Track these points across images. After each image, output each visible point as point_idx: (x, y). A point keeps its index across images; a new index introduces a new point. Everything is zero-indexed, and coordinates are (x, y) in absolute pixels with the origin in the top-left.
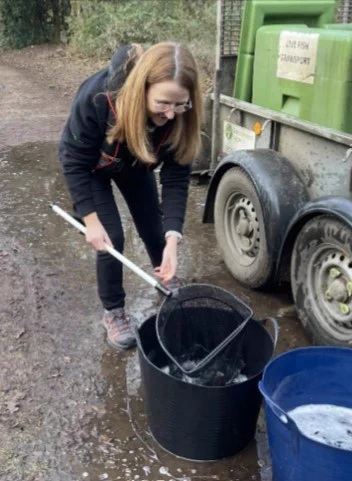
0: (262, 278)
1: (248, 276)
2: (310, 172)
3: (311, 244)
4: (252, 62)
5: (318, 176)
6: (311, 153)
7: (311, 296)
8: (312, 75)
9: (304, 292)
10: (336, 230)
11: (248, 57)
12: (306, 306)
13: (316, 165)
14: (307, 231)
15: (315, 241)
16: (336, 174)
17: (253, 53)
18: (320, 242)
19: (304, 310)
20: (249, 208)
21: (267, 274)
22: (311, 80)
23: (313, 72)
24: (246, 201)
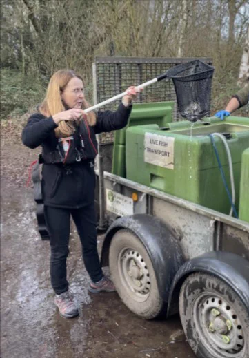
0: (155, 313)
1: (143, 310)
2: (180, 231)
3: (195, 291)
4: (124, 149)
5: (186, 234)
6: (179, 218)
7: (197, 329)
8: (171, 163)
9: (192, 326)
10: (216, 285)
11: (121, 146)
12: (195, 337)
13: (184, 226)
14: (191, 282)
15: (199, 290)
16: (201, 234)
17: (124, 144)
18: (202, 291)
19: (194, 340)
20: (139, 259)
21: (159, 309)
22: (172, 167)
23: (172, 161)
24: (136, 253)
